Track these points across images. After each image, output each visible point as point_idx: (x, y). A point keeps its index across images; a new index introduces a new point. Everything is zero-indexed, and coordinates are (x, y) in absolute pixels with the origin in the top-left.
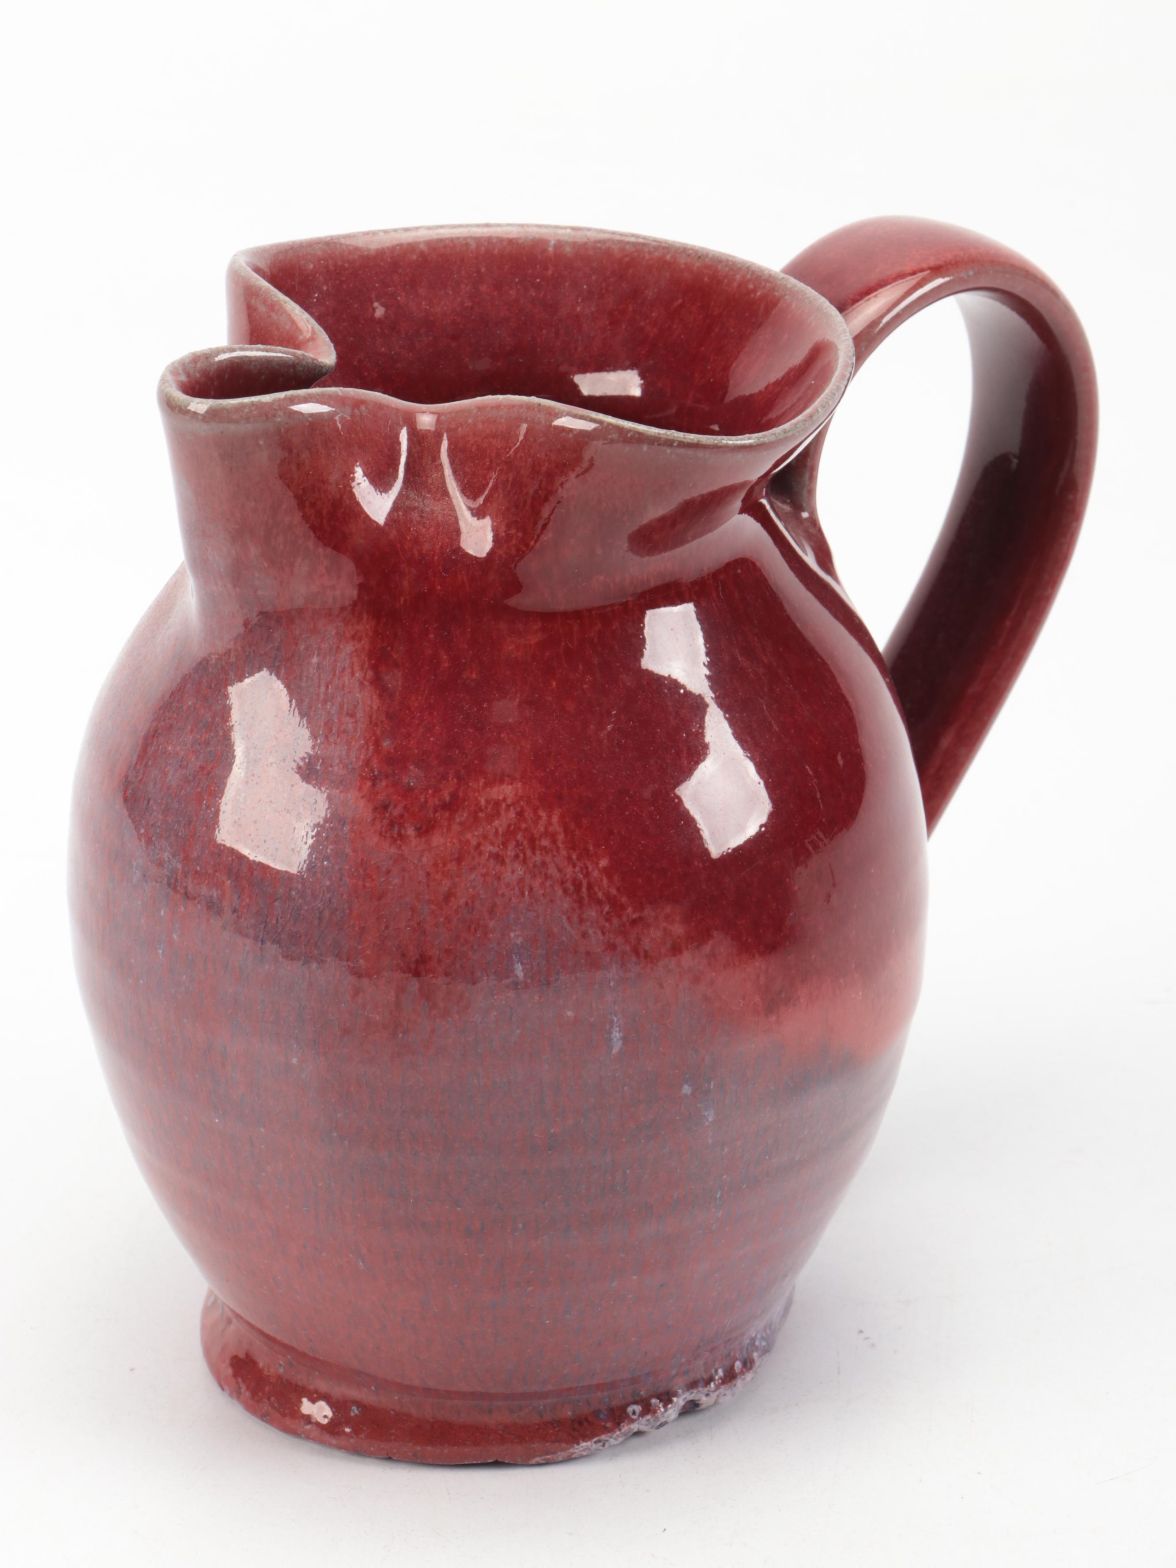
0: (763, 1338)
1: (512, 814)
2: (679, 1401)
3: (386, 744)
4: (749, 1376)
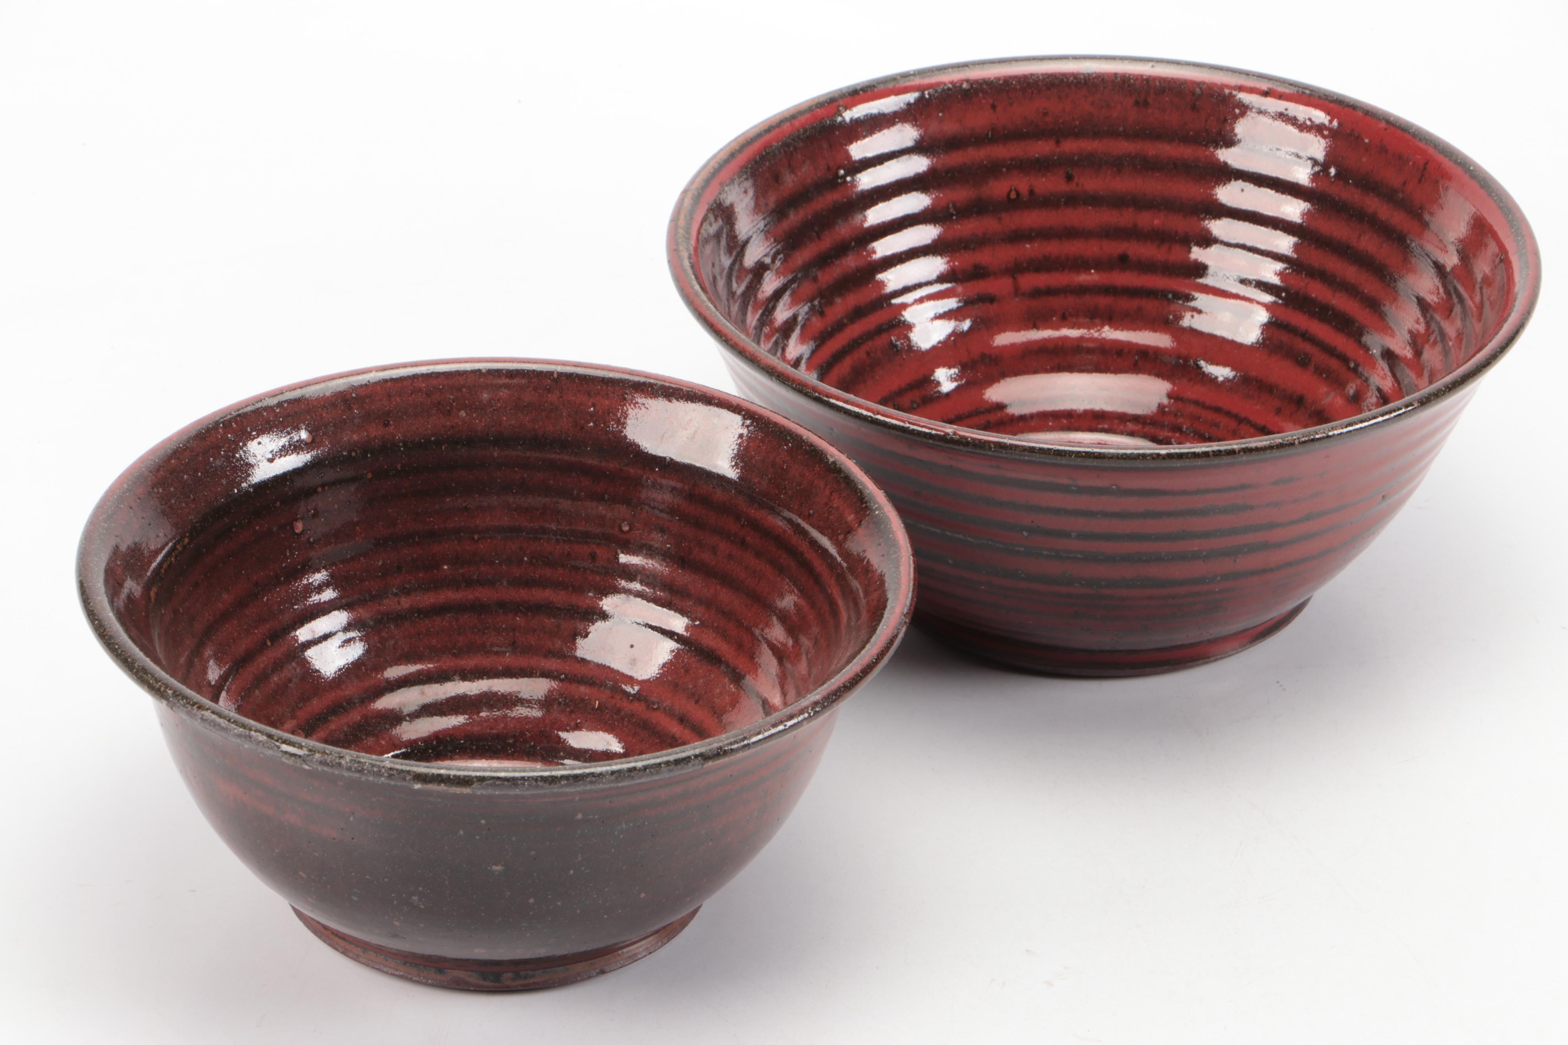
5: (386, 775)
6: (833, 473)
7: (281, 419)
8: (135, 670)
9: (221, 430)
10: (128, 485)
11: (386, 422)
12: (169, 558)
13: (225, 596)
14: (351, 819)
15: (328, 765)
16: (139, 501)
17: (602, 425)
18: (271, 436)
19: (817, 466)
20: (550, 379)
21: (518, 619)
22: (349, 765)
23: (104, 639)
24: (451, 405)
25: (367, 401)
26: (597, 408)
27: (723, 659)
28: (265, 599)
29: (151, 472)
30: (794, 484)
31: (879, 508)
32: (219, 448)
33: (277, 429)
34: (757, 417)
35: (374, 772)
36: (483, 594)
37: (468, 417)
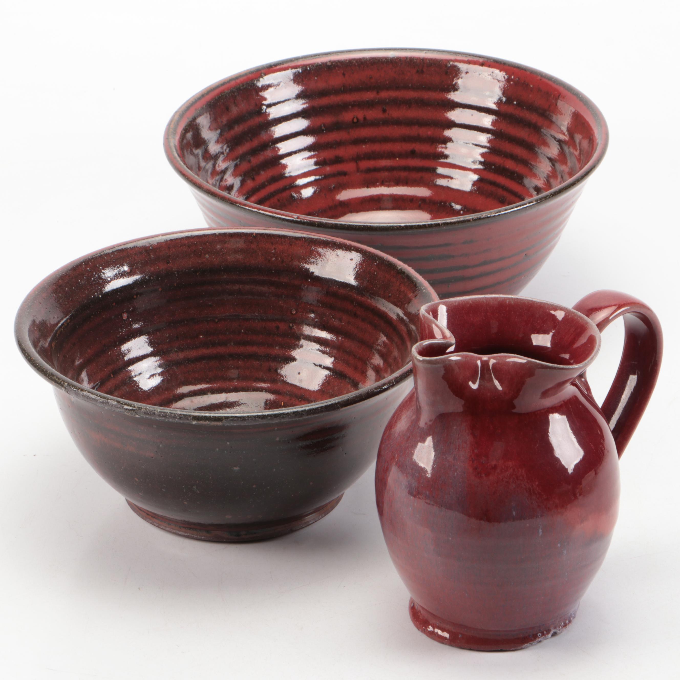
0: (573, 614)
1: (511, 470)
2: (552, 632)
3: (476, 451)
4: (570, 625)
5: (178, 417)
6: (401, 274)
7: (114, 260)
8: (47, 375)
9: (83, 266)
10: (38, 292)
11: (168, 261)
12: (60, 329)
13: (89, 351)
14: (161, 446)
15: (148, 414)
16: (44, 300)
17: (280, 259)
18: (109, 269)
19: (392, 271)
20: (252, 236)
21: (240, 362)
22: (159, 413)
23: (31, 361)
24: (201, 252)
25: (158, 251)
26: (277, 250)
27: (347, 376)
28: (109, 353)
29: (49, 286)
30: (381, 282)
31: (425, 289)
32: (83, 275)
33: (112, 266)
34: (360, 249)
35: (172, 416)
36: (221, 350)
37: (210, 258)
